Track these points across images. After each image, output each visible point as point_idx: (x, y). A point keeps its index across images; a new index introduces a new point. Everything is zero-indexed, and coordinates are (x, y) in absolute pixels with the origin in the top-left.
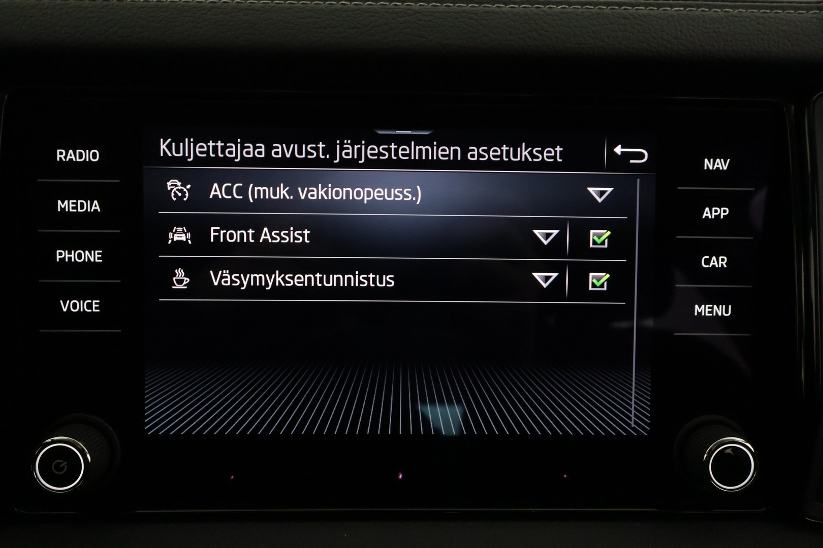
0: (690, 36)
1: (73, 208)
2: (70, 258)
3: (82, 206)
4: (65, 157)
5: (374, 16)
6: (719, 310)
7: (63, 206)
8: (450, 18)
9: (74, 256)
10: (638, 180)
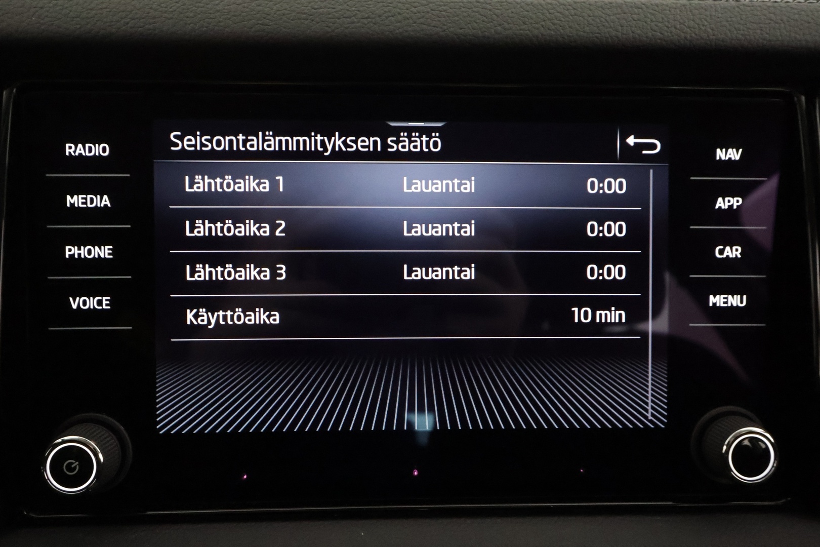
0: (703, 25)
1: (83, 203)
2: (79, 255)
3: (92, 201)
4: (75, 152)
5: (388, 6)
6: (735, 301)
7: (72, 202)
8: (464, 8)
9: (83, 252)
10: (651, 171)
